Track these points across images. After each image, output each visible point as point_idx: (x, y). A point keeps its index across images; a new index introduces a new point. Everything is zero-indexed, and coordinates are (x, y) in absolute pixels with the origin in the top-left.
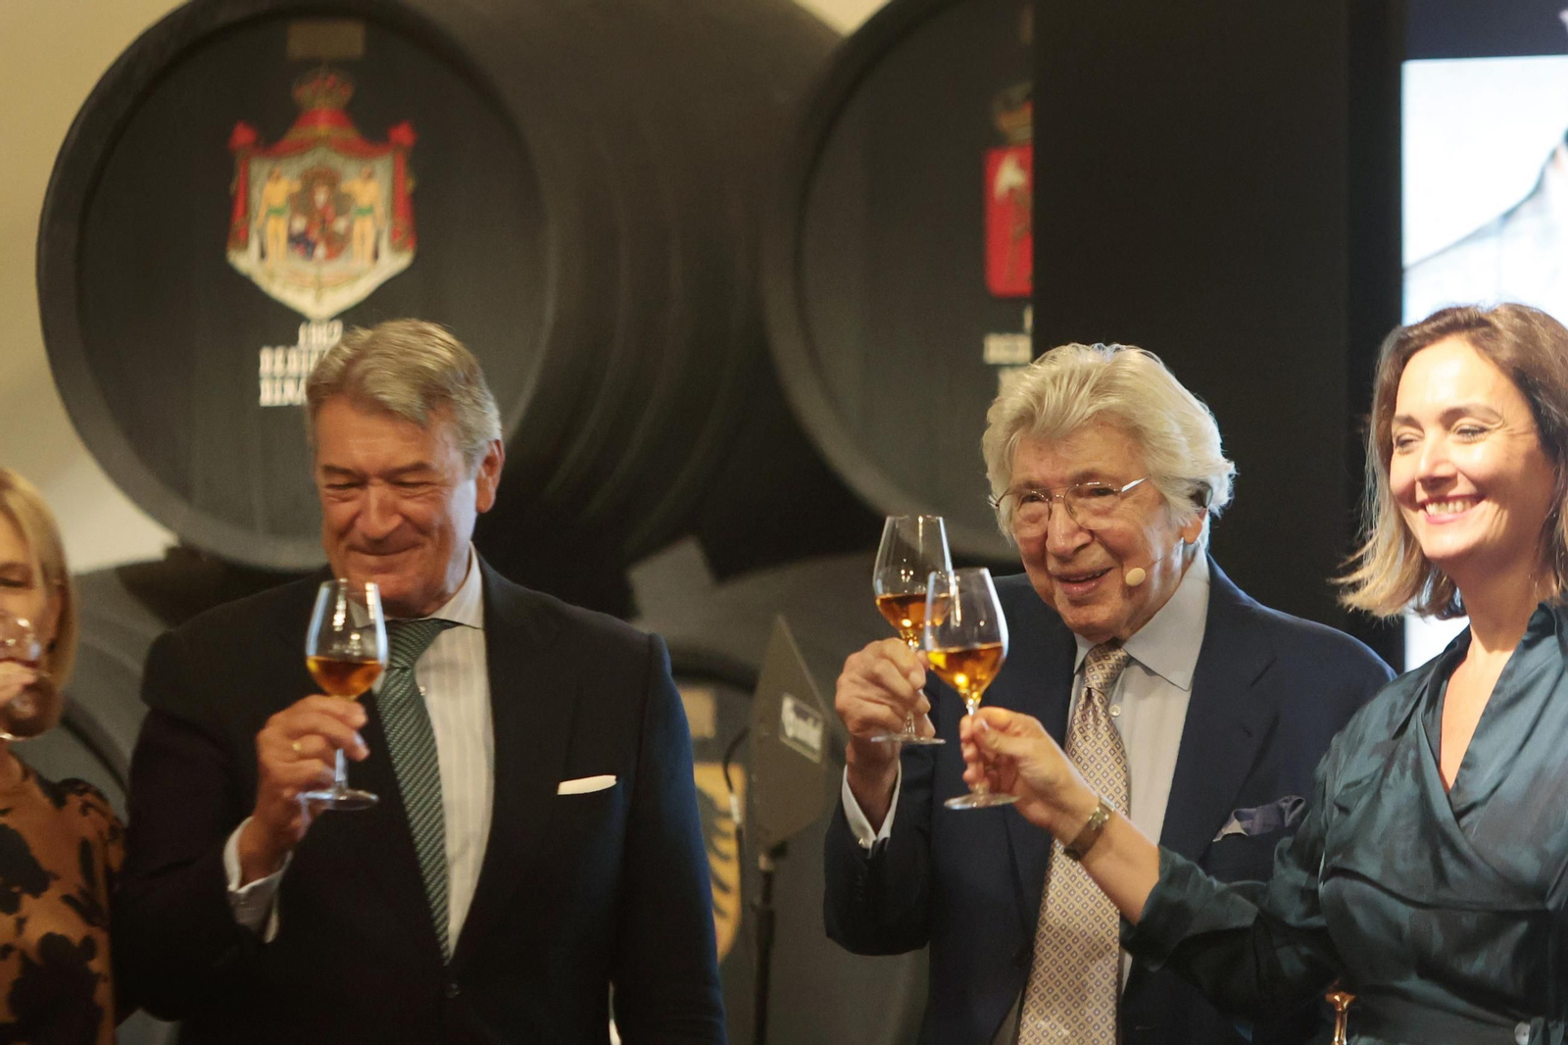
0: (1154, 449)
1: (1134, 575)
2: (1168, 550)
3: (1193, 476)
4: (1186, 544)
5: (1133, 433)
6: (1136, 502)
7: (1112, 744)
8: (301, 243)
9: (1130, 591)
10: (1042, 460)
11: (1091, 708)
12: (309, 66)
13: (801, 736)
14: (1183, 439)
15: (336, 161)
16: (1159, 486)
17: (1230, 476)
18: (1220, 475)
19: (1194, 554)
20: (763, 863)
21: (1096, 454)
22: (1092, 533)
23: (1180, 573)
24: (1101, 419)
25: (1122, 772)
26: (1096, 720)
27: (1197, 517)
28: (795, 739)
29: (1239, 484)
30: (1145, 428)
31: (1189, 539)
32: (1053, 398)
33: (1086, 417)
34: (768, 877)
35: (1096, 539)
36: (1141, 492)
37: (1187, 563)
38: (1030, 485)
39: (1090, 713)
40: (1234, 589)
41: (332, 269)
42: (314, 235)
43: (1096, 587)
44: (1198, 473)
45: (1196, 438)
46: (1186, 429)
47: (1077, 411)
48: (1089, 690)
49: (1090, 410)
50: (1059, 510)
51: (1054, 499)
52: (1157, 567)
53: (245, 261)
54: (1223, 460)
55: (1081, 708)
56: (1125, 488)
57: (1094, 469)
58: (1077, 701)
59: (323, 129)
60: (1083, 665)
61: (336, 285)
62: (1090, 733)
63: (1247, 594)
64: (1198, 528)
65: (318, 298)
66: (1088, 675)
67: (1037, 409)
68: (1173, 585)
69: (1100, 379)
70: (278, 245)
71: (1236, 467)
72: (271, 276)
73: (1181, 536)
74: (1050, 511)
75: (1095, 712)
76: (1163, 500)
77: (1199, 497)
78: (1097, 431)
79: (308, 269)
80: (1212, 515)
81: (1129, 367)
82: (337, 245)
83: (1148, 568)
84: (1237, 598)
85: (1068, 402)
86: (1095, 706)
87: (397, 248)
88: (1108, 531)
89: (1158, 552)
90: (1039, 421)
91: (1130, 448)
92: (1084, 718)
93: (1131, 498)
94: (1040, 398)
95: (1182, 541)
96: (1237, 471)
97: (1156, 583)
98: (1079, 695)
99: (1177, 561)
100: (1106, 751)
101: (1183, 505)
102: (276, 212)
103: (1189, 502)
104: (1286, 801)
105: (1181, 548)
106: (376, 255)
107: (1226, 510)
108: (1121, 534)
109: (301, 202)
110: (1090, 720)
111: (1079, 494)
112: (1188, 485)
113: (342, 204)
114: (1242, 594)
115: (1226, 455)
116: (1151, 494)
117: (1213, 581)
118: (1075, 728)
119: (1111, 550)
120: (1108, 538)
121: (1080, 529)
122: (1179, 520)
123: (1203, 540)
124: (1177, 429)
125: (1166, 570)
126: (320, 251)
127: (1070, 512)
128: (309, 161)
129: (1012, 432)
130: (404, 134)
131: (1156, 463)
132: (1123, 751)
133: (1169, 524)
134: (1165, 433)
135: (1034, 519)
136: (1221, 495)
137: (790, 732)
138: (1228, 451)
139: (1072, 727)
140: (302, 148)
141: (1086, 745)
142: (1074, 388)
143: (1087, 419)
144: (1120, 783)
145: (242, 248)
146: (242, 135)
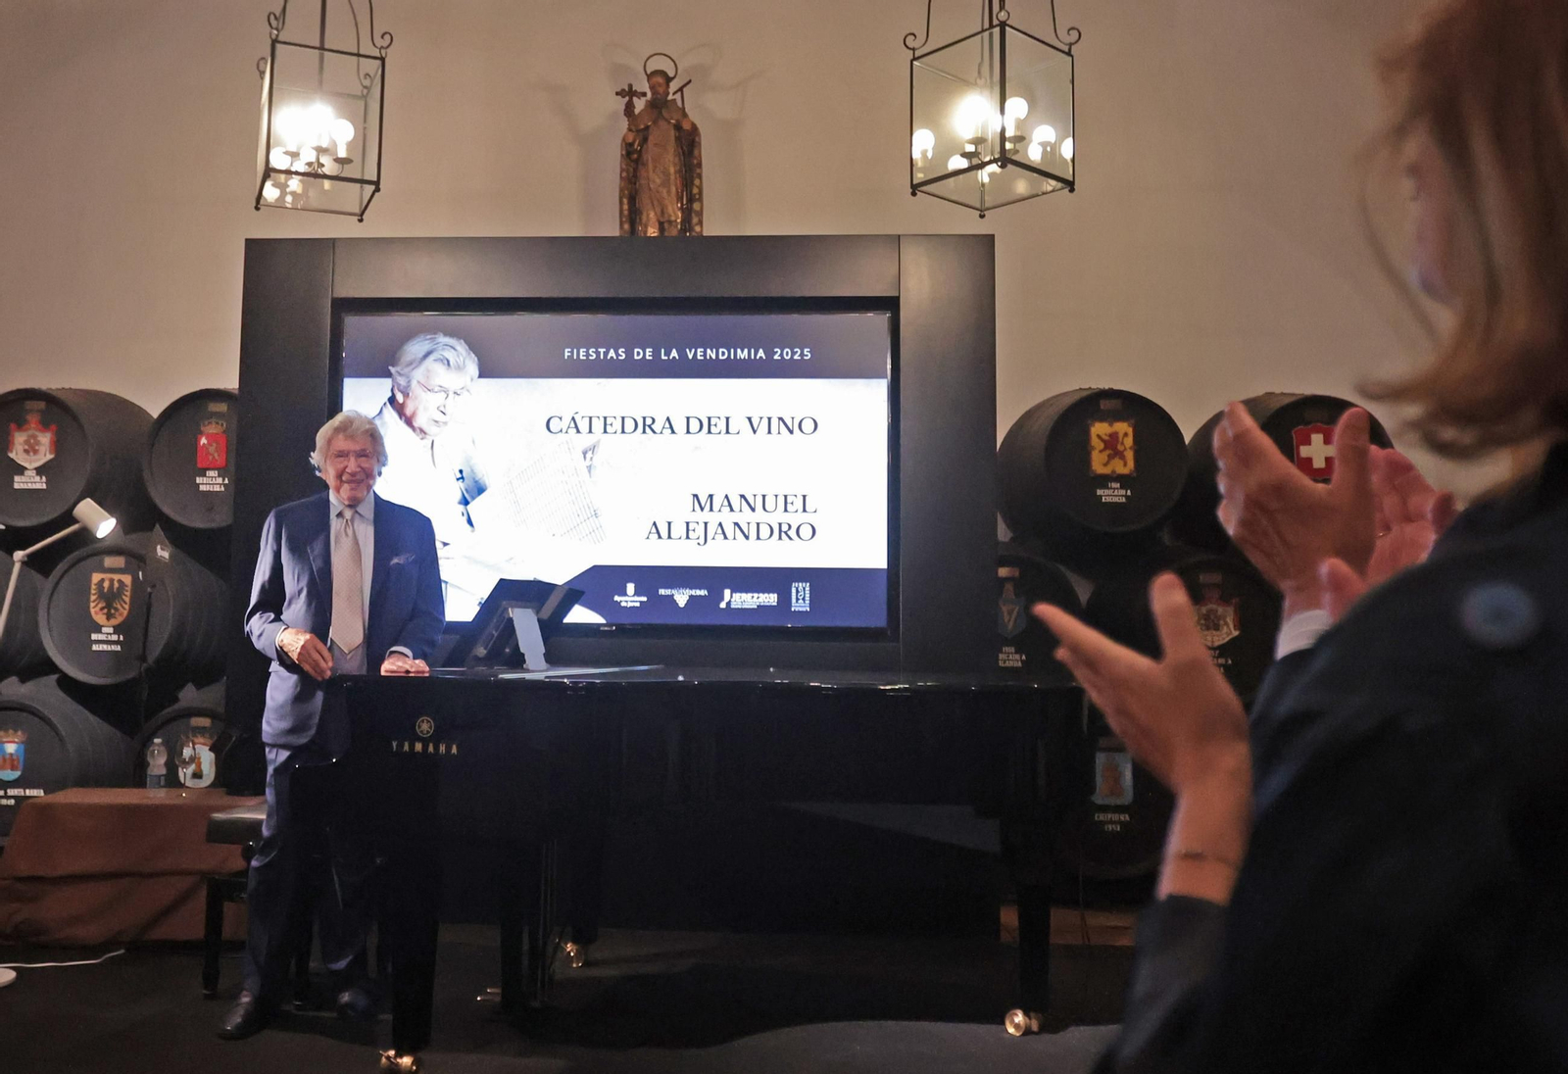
8: (26, 451)
12: (31, 411)
15: (37, 433)
41: (34, 458)
42: (30, 449)
50: (352, 459)
53: (12, 455)
59: (33, 426)
61: (35, 461)
65: (30, 464)
70: (20, 451)
72: (18, 458)
74: (349, 459)
79: (28, 457)
82: (36, 452)
87: (51, 453)
88: (366, 468)
102: (20, 444)
106: (45, 455)
109: (27, 442)
113: (38, 443)
126: (32, 454)
127: (356, 460)
128: (30, 432)
130: (54, 427)
140: (26, 430)
145: (12, 452)
146: (13, 426)
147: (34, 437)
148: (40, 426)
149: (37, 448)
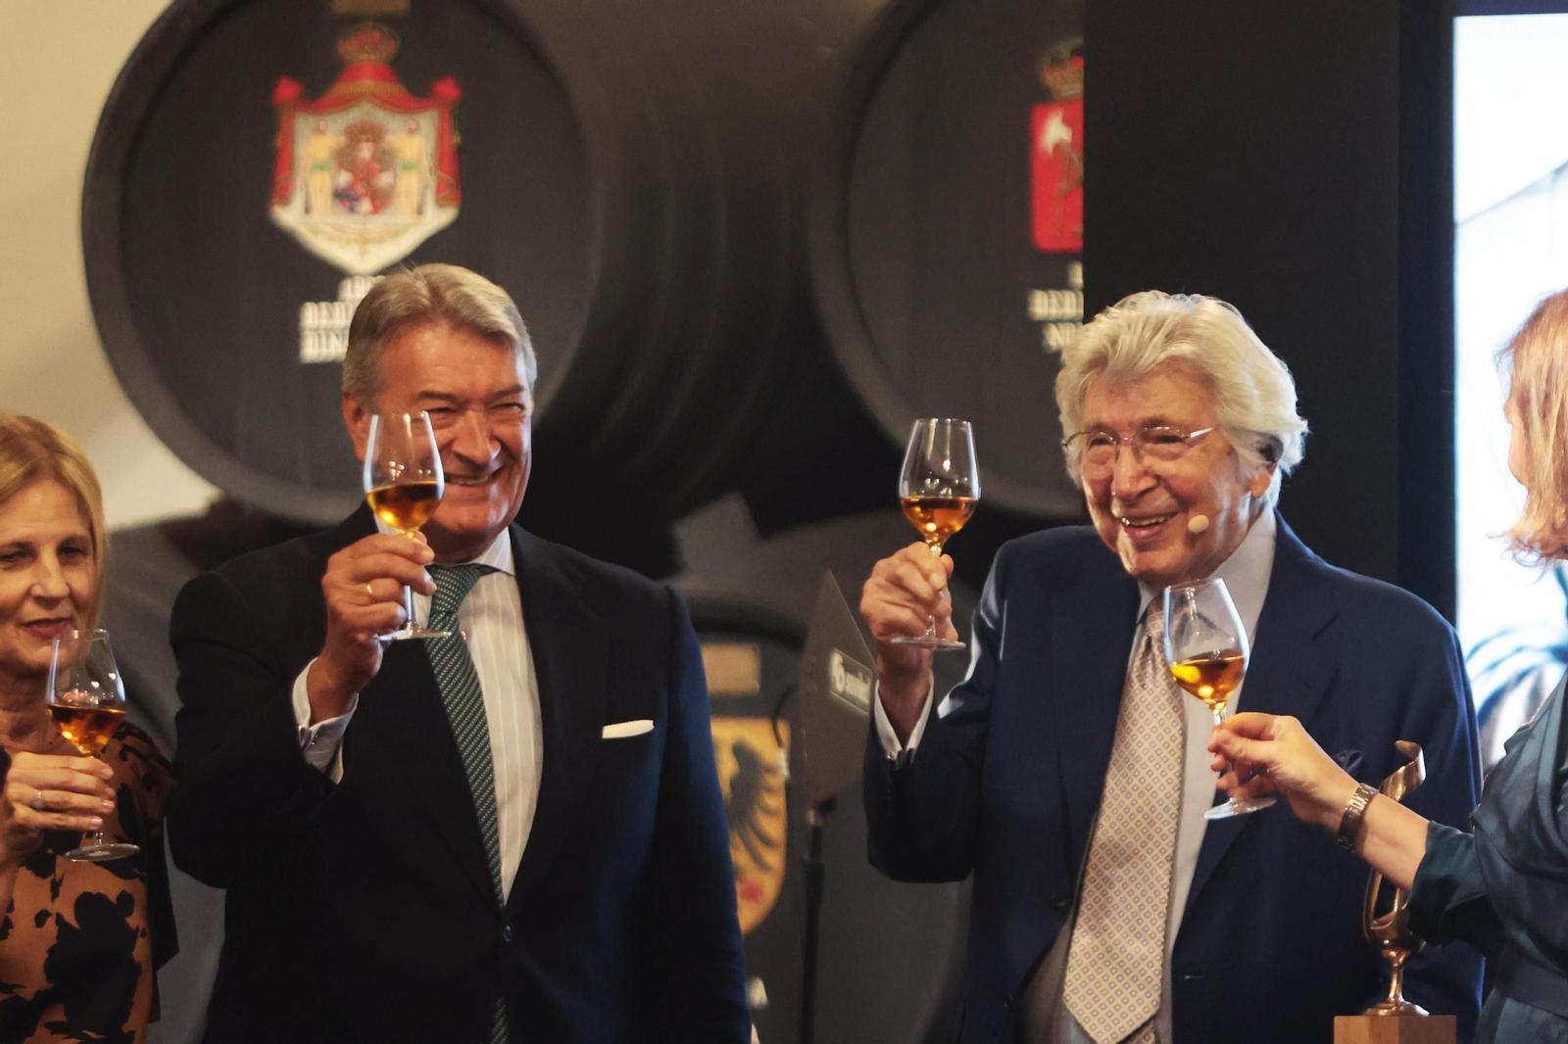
0: (1226, 400)
1: (1197, 522)
2: (1235, 503)
3: (1263, 430)
4: (1253, 499)
5: (1204, 381)
6: (1203, 450)
7: (1170, 693)
8: (345, 198)
9: (1192, 538)
10: (1113, 402)
11: (1150, 657)
13: (850, 690)
14: (1257, 392)
15: (380, 116)
16: (1229, 437)
17: (1303, 434)
18: (1293, 434)
19: (1262, 509)
20: (812, 818)
21: (1168, 401)
22: (1158, 478)
23: (1245, 527)
24: (1173, 365)
25: (1178, 721)
26: (1155, 668)
27: (1263, 471)
28: (844, 694)
29: (1310, 443)
30: (1217, 378)
31: (1256, 493)
32: (1127, 341)
33: (1159, 361)
34: (817, 832)
35: (1162, 483)
36: (1209, 440)
37: (1254, 517)
38: (1099, 427)
39: (1150, 662)
40: (1299, 545)
41: (377, 223)
42: (360, 189)
43: (1159, 532)
44: (1269, 427)
45: (1270, 393)
46: (1260, 383)
47: (1150, 356)
48: (1149, 640)
49: (1163, 356)
50: (1126, 453)
51: (1123, 443)
52: (1223, 517)
53: (288, 216)
54: (1296, 418)
55: (1141, 656)
56: (1194, 435)
57: (1162, 415)
58: (1137, 650)
59: (367, 84)
60: (1145, 615)
61: (380, 240)
62: (1148, 681)
63: (1315, 551)
64: (1266, 484)
65: (363, 253)
66: (1149, 625)
67: (1111, 351)
68: (1238, 539)
69: (1176, 325)
70: (322, 200)
71: (1309, 425)
72: (316, 231)
73: (1247, 489)
74: (1117, 454)
75: (1154, 661)
76: (1231, 452)
77: (1270, 450)
78: (1169, 376)
79: (352, 223)
80: (1283, 473)
81: (1205, 317)
82: (381, 200)
83: (1213, 515)
84: (1303, 554)
85: (1141, 346)
86: (1154, 655)
87: (441, 202)
88: (1174, 476)
89: (1225, 502)
90: (1111, 362)
91: (1201, 398)
92: (1143, 666)
93: (1198, 447)
94: (1114, 342)
95: (1249, 494)
96: (1310, 429)
97: (1220, 535)
98: (1139, 644)
99: (1244, 514)
100: (1164, 699)
101: (1250, 457)
102: (320, 167)
103: (1258, 454)
104: (1344, 755)
105: (1248, 500)
106: (420, 211)
107: (1296, 469)
108: (1188, 480)
109: (344, 158)
110: (1149, 669)
111: (1146, 438)
112: (1257, 438)
113: (385, 159)
114: (1309, 551)
115: (1299, 413)
116: (1219, 444)
117: (1280, 536)
118: (1134, 676)
119: (1175, 494)
120: (1174, 483)
121: (1146, 473)
122: (1247, 472)
123: (1272, 495)
124: (1250, 382)
125: (1232, 519)
126: (365, 205)
127: (1137, 453)
128: (357, 113)
129: (1084, 372)
130: (448, 89)
131: (1228, 413)
132: (1181, 701)
133: (1237, 478)
134: (1237, 384)
135: (1102, 461)
136: (1293, 453)
137: (839, 686)
138: (1302, 410)
139: (1130, 676)
140: (346, 103)
141: (1144, 693)
142: (1147, 334)
143: (1159, 364)
144: (1176, 731)
145: (285, 200)
146: (286, 90)
147: (374, 134)
148: (394, 89)
149: (384, 179)
